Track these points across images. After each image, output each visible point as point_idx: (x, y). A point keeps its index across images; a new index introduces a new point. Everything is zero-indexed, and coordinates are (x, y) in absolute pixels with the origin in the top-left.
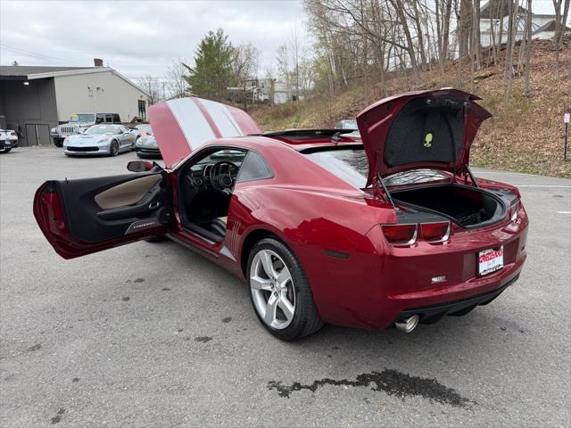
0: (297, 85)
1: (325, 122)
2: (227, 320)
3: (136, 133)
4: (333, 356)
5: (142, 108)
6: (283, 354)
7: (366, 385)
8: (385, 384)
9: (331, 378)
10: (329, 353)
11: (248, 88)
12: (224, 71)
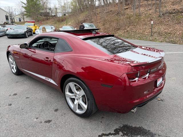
0: (65, 10)
1: (77, 23)
2: (56, 110)
3: (6, 28)
4: (102, 122)
5: (7, 18)
6: (83, 124)
7: (119, 134)
8: (125, 132)
9: (104, 133)
10: (101, 121)
11: (48, 11)
12: (38, 5)
